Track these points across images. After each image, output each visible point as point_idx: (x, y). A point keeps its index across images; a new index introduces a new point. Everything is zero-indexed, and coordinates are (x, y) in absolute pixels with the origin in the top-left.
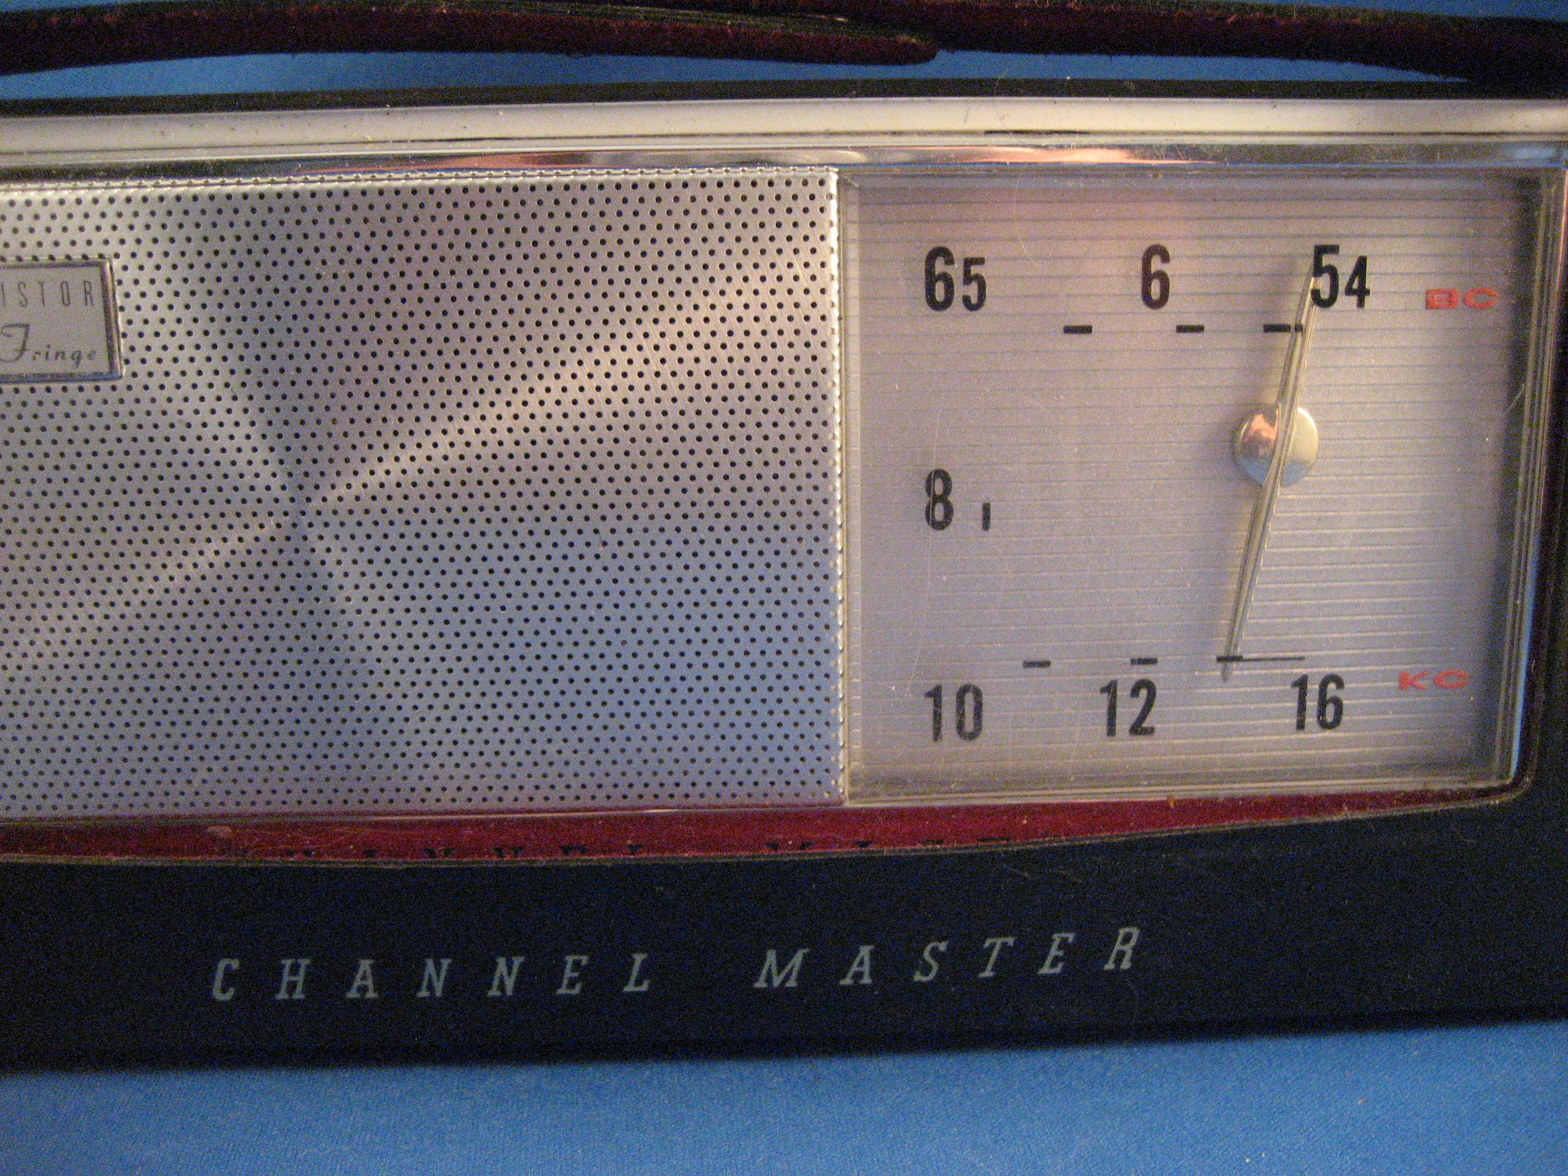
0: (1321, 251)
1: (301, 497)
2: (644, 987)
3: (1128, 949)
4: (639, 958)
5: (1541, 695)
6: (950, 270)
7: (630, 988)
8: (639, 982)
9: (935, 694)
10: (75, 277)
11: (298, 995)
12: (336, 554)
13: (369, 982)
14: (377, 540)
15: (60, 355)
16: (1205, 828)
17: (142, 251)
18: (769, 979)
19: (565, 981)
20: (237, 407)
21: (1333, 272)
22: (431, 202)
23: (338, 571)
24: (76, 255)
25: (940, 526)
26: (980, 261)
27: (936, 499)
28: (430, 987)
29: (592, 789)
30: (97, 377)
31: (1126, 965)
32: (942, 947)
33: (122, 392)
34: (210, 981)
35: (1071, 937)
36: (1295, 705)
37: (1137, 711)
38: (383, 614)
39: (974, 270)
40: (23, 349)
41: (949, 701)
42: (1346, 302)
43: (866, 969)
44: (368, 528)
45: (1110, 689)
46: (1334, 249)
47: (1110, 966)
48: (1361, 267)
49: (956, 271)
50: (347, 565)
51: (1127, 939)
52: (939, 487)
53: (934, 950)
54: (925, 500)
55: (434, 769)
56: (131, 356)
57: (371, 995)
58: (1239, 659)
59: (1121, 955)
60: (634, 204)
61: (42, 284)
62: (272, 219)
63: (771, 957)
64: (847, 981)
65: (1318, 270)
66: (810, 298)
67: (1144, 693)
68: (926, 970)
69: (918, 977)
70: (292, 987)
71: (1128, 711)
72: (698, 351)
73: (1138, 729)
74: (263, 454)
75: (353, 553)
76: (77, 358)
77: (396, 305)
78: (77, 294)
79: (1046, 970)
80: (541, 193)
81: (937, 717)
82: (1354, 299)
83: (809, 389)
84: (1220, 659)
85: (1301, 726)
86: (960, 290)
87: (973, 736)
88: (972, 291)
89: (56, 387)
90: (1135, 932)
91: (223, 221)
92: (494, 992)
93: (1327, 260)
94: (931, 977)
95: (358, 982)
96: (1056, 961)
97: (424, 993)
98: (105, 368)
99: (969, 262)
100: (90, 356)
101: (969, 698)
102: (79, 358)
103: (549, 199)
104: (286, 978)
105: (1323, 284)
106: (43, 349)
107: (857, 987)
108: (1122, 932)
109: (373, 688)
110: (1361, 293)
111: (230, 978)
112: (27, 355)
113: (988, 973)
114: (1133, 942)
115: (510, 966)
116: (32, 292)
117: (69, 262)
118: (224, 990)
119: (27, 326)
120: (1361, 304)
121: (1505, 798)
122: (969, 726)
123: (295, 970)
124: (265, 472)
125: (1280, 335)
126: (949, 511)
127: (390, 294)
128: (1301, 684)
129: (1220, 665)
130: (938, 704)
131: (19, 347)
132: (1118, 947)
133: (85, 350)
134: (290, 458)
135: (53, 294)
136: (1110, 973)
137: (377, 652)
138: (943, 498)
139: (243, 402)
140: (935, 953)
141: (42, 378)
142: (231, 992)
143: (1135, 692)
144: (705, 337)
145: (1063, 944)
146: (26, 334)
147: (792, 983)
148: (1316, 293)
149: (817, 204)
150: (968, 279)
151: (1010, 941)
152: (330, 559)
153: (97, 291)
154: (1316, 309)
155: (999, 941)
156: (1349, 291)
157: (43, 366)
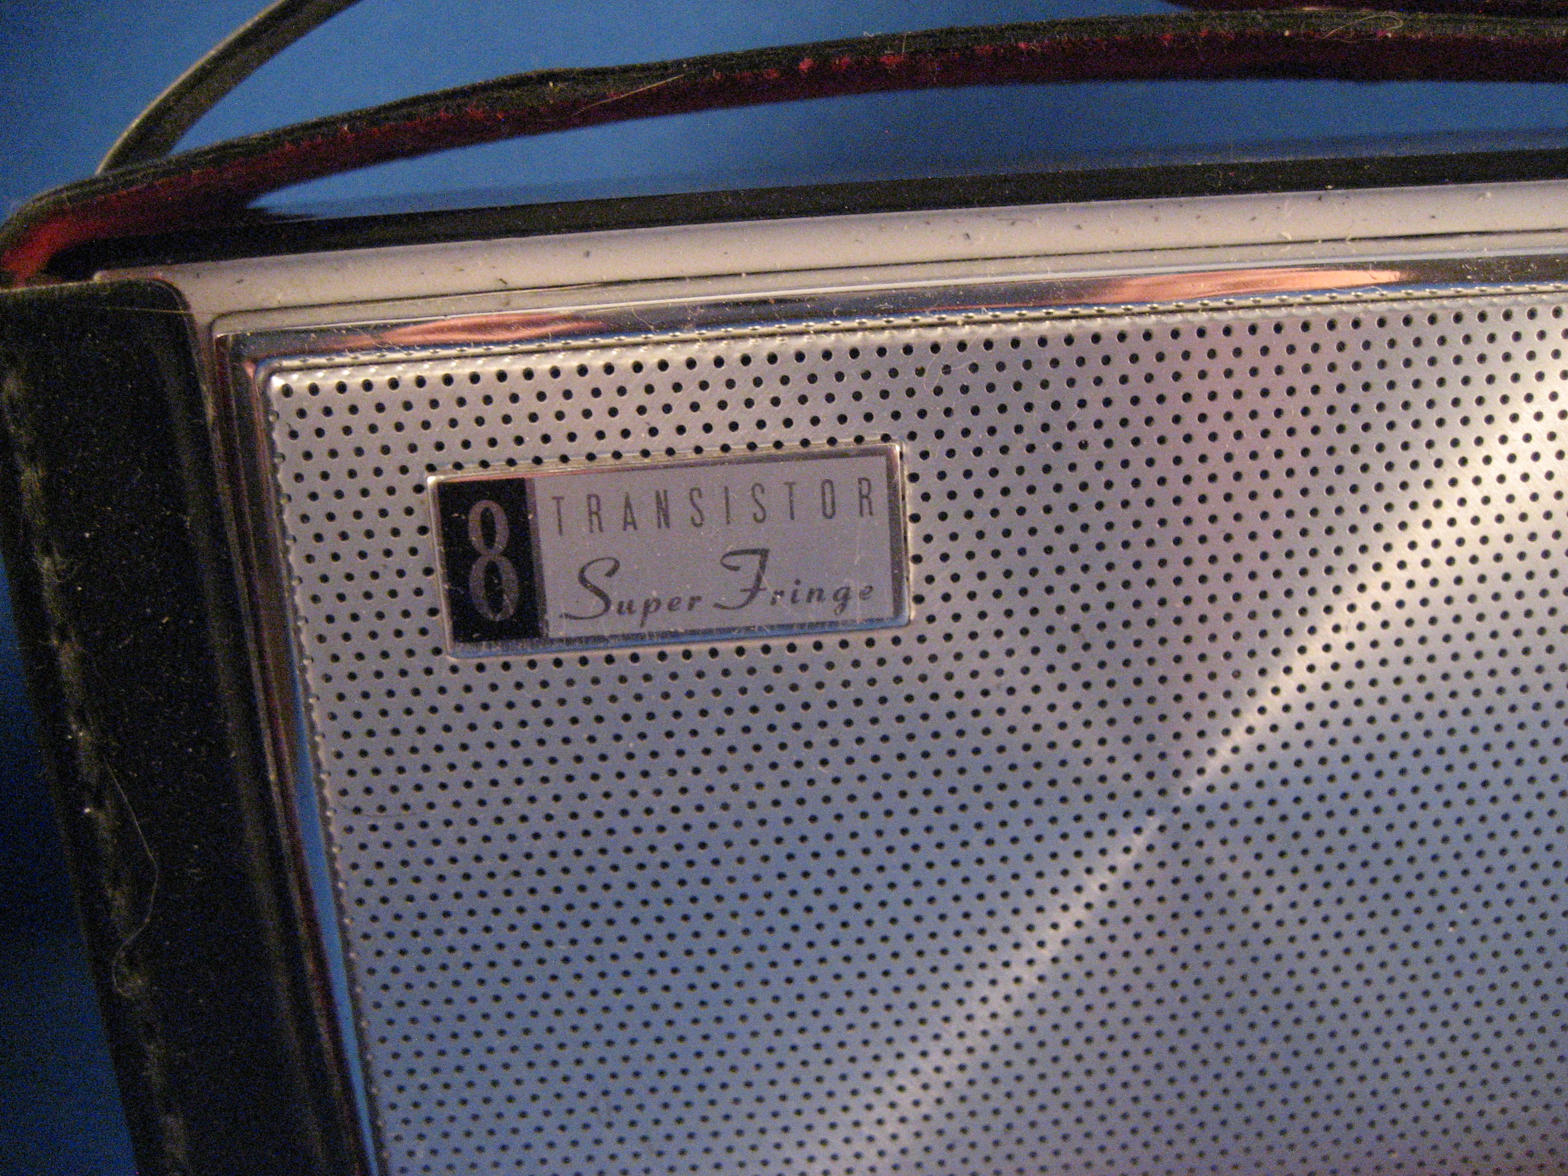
15: (816, 594)
17: (954, 427)
30: (874, 623)
33: (909, 646)
56: (926, 591)
61: (791, 485)
76: (843, 598)
78: (847, 497)
89: (805, 642)
98: (888, 611)
102: (846, 597)
106: (789, 588)
116: (775, 499)
119: (764, 553)
131: (750, 584)
133: (857, 587)
135: (810, 501)
141: (786, 628)
146: (763, 566)
153: (880, 495)
157: (788, 612)
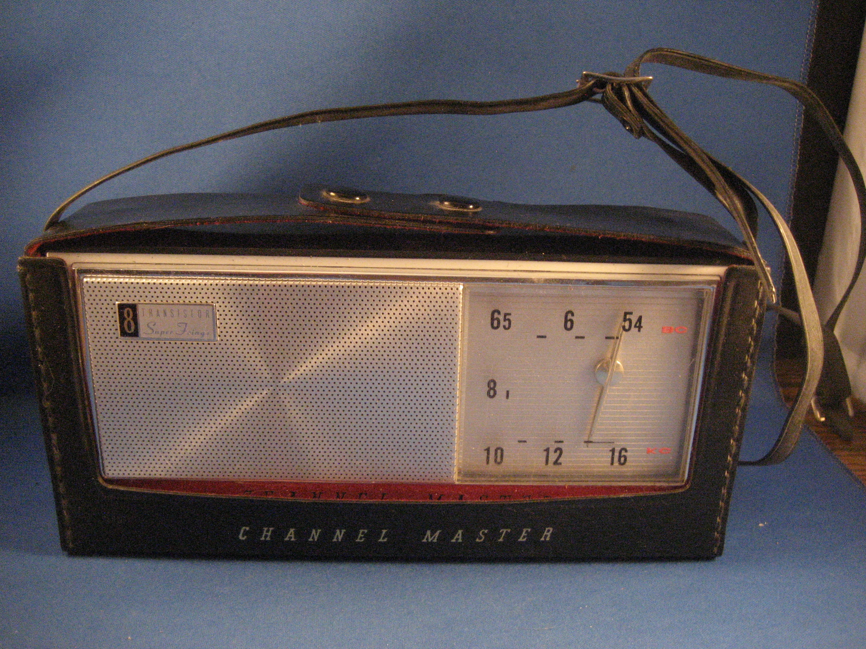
0: (626, 314)
1: (277, 381)
2: (385, 540)
3: (549, 534)
4: (384, 531)
5: (695, 459)
6: (499, 316)
7: (381, 540)
8: (384, 538)
9: (488, 450)
10: (204, 309)
11: (268, 539)
12: (288, 399)
13: (293, 536)
14: (302, 395)
15: (197, 333)
16: (576, 498)
17: (226, 301)
18: (427, 539)
19: (359, 537)
20: (257, 352)
21: (630, 321)
22: (325, 290)
23: (288, 405)
24: (204, 302)
25: (492, 397)
26: (510, 314)
27: (491, 389)
28: (313, 538)
29: (370, 476)
30: (210, 340)
31: (548, 539)
32: (486, 531)
33: (217, 345)
34: (239, 534)
35: (529, 530)
36: (610, 459)
37: (556, 457)
38: (303, 419)
39: (507, 317)
40: (185, 331)
41: (492, 452)
42: (634, 330)
43: (460, 537)
44: (299, 392)
45: (547, 450)
46: (631, 313)
47: (543, 539)
48: (640, 319)
49: (501, 318)
50: (291, 403)
51: (549, 531)
52: (492, 385)
53: (483, 532)
54: (488, 389)
55: (317, 467)
56: (221, 334)
57: (293, 539)
58: (591, 442)
59: (546, 536)
60: (394, 293)
61: (192, 311)
62: (271, 293)
63: (429, 533)
64: (454, 541)
65: (625, 320)
66: (452, 326)
67: (558, 452)
68: (480, 538)
69: (477, 540)
70: (266, 536)
71: (553, 457)
72: (413, 340)
73: (556, 463)
74: (265, 367)
75: (294, 399)
76: (203, 334)
77: (312, 322)
78: (204, 314)
79: (521, 539)
80: (363, 289)
81: (488, 458)
82: (637, 329)
83: (450, 354)
84: (585, 442)
85: (612, 463)
86: (502, 323)
87: (499, 463)
88: (507, 323)
90: (551, 529)
91: (254, 293)
92: (335, 540)
93: (628, 317)
94: (482, 540)
95: (289, 535)
96: (524, 537)
97: (311, 539)
98: (212, 338)
99: (506, 315)
100: (208, 334)
101: (499, 451)
103: (365, 291)
104: (265, 533)
105: (627, 324)
106: (191, 331)
107: (457, 543)
108: (547, 529)
109: (298, 441)
110: (640, 327)
111: (245, 533)
112: (186, 333)
113: (501, 540)
114: (550, 532)
115: (341, 532)
116: (188, 313)
117: (201, 304)
118: (243, 536)
119: (186, 324)
120: (639, 331)
121: (680, 491)
122: (499, 460)
123: (268, 531)
124: (265, 373)
125: (612, 340)
126: (495, 393)
127: (310, 319)
128: (613, 451)
129: (586, 444)
130: (488, 454)
131: (183, 330)
132: (545, 533)
133: (206, 332)
134: (274, 369)
135: (195, 314)
136: (543, 541)
137: (300, 430)
138: (493, 389)
139: (258, 350)
140: (483, 533)
141: (191, 340)
142: (245, 537)
143: (555, 451)
144: (416, 337)
145: (527, 532)
146: (186, 326)
147: (435, 541)
148: (624, 327)
149: (456, 296)
150: (505, 320)
151: (509, 530)
152: (286, 401)
153: (210, 314)
154: (624, 332)
155: (505, 531)
156: (635, 326)
157: (191, 336)
